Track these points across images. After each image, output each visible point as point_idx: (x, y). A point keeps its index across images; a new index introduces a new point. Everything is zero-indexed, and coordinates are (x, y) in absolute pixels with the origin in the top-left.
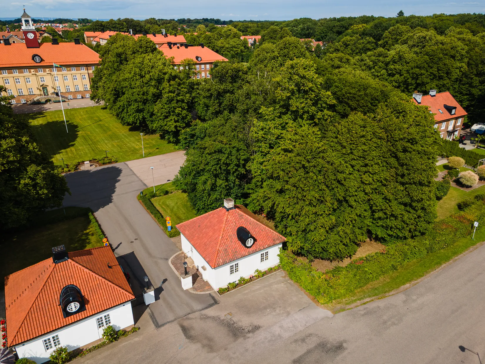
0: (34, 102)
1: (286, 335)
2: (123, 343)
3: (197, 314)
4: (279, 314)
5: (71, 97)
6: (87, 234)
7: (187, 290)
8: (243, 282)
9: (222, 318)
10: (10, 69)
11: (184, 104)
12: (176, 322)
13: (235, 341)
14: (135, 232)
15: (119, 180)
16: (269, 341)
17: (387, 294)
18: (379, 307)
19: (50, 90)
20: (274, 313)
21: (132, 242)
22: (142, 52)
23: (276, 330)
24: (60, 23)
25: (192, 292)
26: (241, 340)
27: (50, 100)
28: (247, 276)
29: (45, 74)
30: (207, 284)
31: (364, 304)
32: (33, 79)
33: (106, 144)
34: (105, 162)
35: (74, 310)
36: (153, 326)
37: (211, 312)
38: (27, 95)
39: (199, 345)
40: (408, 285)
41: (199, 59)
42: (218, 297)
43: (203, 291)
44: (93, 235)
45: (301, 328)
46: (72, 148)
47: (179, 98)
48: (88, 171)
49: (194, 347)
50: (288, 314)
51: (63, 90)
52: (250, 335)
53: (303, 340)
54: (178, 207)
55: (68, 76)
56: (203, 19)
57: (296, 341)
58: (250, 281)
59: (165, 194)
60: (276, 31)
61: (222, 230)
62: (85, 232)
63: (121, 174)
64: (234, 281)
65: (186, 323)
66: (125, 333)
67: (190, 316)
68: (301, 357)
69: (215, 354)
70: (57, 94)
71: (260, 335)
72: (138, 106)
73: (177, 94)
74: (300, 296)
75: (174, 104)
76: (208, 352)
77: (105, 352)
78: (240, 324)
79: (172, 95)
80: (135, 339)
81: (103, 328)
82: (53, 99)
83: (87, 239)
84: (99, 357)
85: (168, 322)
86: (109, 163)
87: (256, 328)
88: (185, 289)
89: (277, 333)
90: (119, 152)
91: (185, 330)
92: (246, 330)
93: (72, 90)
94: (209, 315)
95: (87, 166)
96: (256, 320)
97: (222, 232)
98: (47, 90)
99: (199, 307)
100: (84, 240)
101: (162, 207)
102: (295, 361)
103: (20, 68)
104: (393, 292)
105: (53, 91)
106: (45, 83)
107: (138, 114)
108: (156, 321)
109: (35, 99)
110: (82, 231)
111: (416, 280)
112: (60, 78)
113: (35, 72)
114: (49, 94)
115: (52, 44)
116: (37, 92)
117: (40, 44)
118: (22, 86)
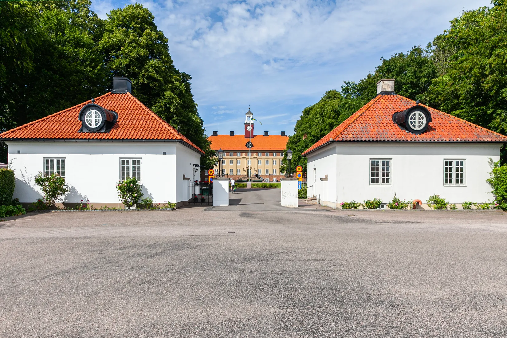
3: (282, 212)
5: (268, 179)
10: (228, 152)
12: (238, 212)
13: (340, 223)
19: (253, 172)
29: (252, 157)
32: (242, 161)
36: (201, 210)
37: (312, 212)
38: (235, 175)
39: (256, 220)
49: (246, 220)
51: (263, 173)
52: (386, 224)
55: (269, 160)
65: (254, 213)
67: (270, 211)
69: (278, 225)
70: (257, 176)
76: (266, 223)
78: (367, 219)
85: (227, 211)
87: (408, 222)
91: (246, 214)
92: (379, 221)
93: (270, 172)
94: (304, 213)
98: (250, 172)
99: (294, 210)
103: (235, 151)
106: (251, 166)
108: (211, 209)
109: (240, 179)
112: (262, 161)
113: (245, 156)
114: (252, 176)
115: (264, 135)
116: (243, 173)
117: (255, 136)
118: (233, 167)
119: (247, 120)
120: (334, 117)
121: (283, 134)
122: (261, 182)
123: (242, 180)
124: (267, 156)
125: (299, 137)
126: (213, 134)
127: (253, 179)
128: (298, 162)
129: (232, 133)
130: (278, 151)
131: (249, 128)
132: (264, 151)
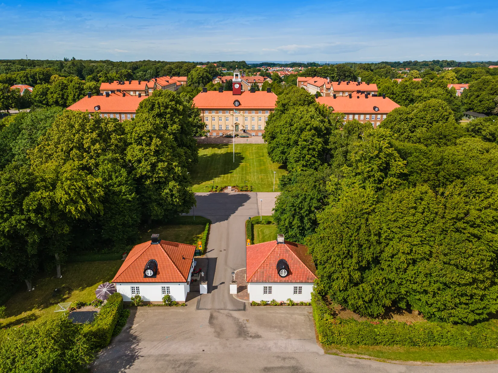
0: (227, 135)
1: (274, 350)
2: (173, 310)
3: (226, 312)
4: (281, 335)
5: (253, 134)
6: (198, 237)
7: (232, 295)
8: (274, 304)
9: (240, 321)
10: (217, 110)
11: (314, 152)
12: (210, 311)
13: (237, 338)
14: (228, 245)
15: (244, 205)
16: (259, 348)
17: (390, 361)
18: (370, 366)
19: (241, 128)
20: (278, 333)
21: (221, 251)
22: (300, 104)
23: (271, 344)
24: (291, 67)
25: (234, 296)
26: (241, 339)
27: (238, 135)
28: (279, 301)
29: (239, 115)
30: (248, 295)
31: (360, 358)
32: (230, 118)
33: (254, 176)
34: (243, 189)
35: (149, 275)
36: (195, 307)
37: (236, 314)
39: (213, 330)
40: (419, 363)
41: (376, 109)
42: (248, 307)
43: (242, 299)
44: (201, 239)
45: (289, 351)
46: (229, 175)
47: (310, 147)
48: (227, 194)
49: (210, 330)
50: (289, 338)
51: (249, 128)
52: (251, 339)
53: (284, 359)
54: (270, 236)
55: (255, 117)
56: (434, 61)
57: (278, 357)
58: (279, 305)
59: (267, 224)
60: (488, 82)
61: (267, 257)
62: (198, 236)
63: (248, 201)
64: (268, 300)
65: (215, 314)
66: (177, 304)
67: (221, 311)
68: (272, 368)
69: (218, 339)
70: (244, 131)
71: (257, 342)
72: (284, 149)
73: (310, 143)
74: (310, 330)
75: (305, 151)
76: (215, 336)
77: (161, 310)
78: (249, 329)
79: (305, 143)
80: (180, 310)
81: (165, 294)
82: (240, 135)
83: (197, 240)
84: (157, 311)
85: (205, 309)
86: (246, 191)
87: (258, 336)
88: (231, 293)
89: (269, 346)
90: (259, 184)
91: (212, 317)
92: (250, 335)
93: (256, 128)
94: (233, 315)
95: (229, 191)
96: (261, 331)
97: (266, 258)
98: (238, 127)
99: (230, 308)
100: (194, 241)
101: (258, 233)
102: (266, 369)
103: (224, 110)
104: (397, 362)
105: (242, 128)
106: (238, 122)
107: (282, 155)
108: (199, 305)
109: (229, 134)
110: (197, 235)
111: (432, 362)
112: (249, 118)
113: (233, 113)
114: (239, 131)
116: (231, 128)
117: (242, 92)
118: (222, 123)
119: (234, 78)
124: (253, 114)
130: (264, 110)
132: (250, 110)
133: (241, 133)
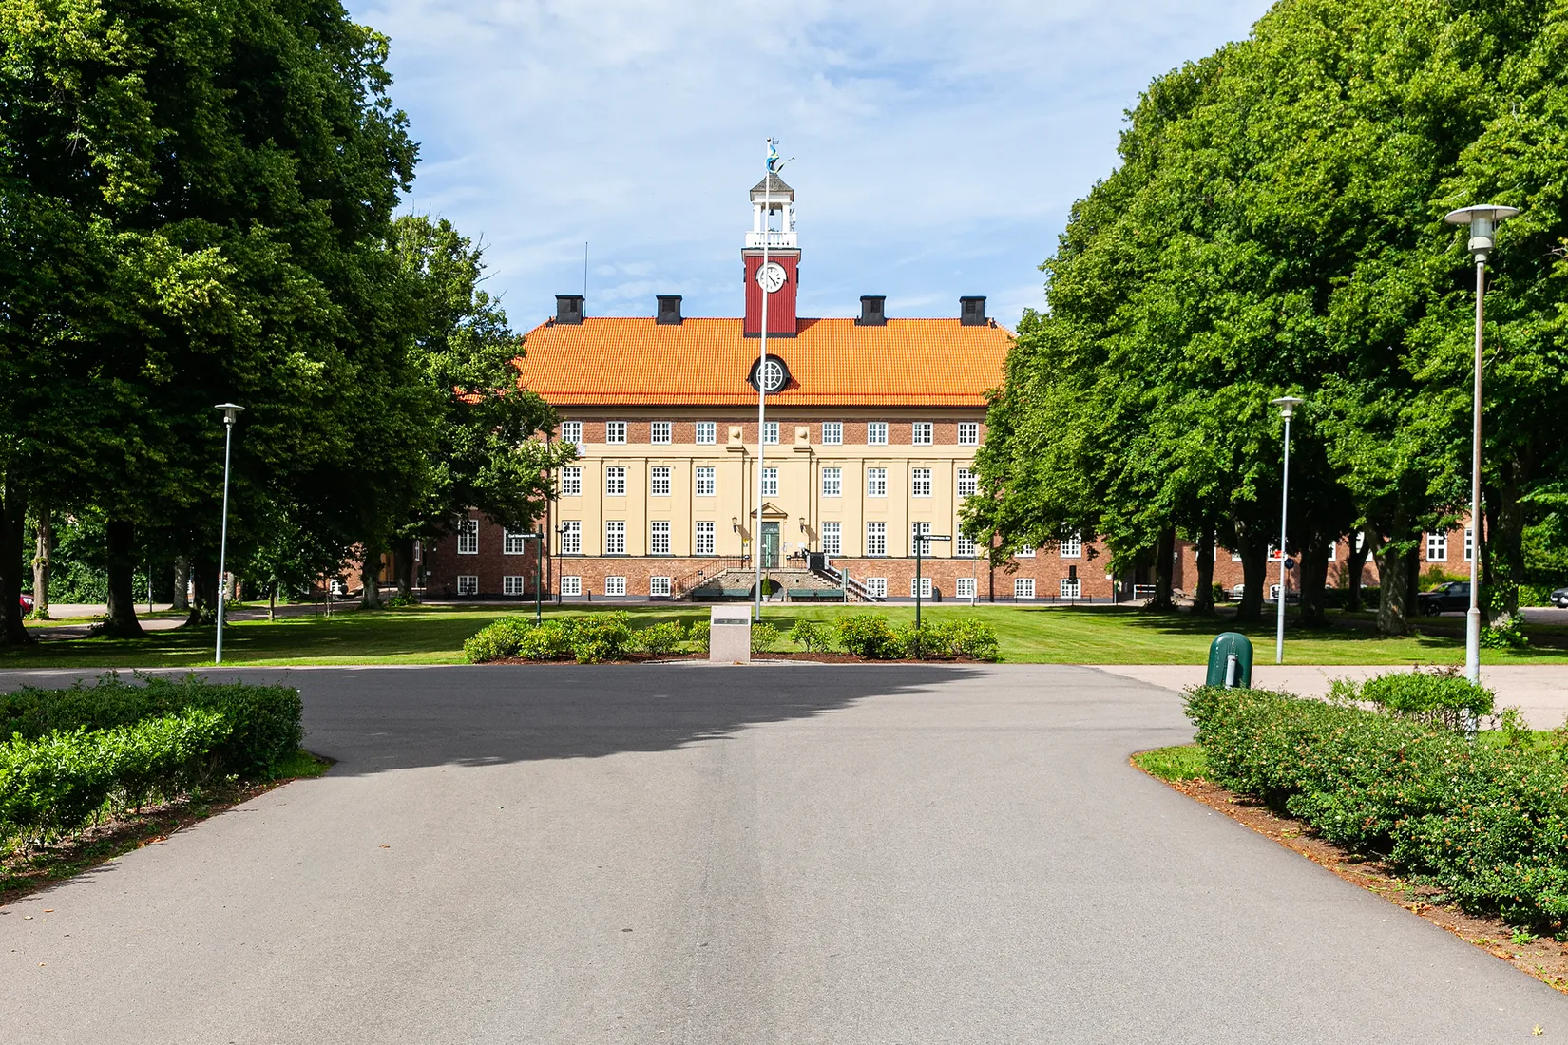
5: (880, 584)
10: (641, 416)
19: (793, 541)
27: (773, 587)
29: (787, 450)
32: (727, 474)
38: (681, 559)
51: (851, 545)
55: (888, 468)
70: (817, 563)
93: (896, 545)
98: (777, 538)
103: (684, 414)
106: (779, 503)
109: (706, 578)
112: (849, 475)
113: (745, 439)
114: (783, 562)
115: (858, 322)
116: (727, 543)
117: (803, 324)
118: (671, 508)
119: (757, 228)
120: (1466, 54)
121: (973, 309)
122: (840, 599)
123: (721, 590)
124: (880, 442)
125: (1121, 266)
126: (554, 315)
127: (789, 583)
128: (1117, 451)
129: (669, 307)
130: (946, 414)
131: (771, 278)
132: (856, 413)
133: (795, 577)
